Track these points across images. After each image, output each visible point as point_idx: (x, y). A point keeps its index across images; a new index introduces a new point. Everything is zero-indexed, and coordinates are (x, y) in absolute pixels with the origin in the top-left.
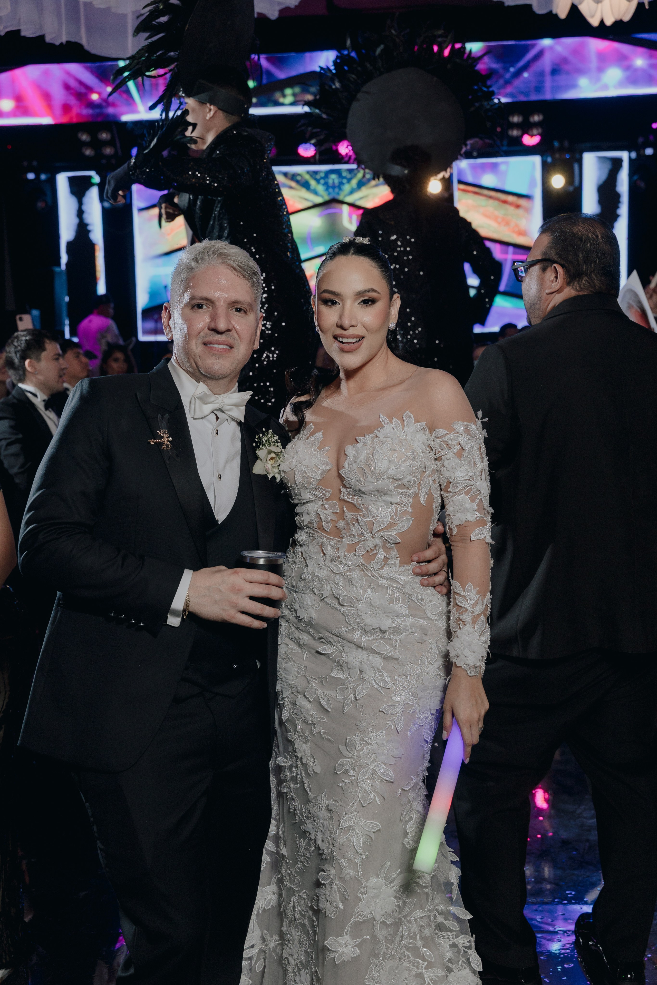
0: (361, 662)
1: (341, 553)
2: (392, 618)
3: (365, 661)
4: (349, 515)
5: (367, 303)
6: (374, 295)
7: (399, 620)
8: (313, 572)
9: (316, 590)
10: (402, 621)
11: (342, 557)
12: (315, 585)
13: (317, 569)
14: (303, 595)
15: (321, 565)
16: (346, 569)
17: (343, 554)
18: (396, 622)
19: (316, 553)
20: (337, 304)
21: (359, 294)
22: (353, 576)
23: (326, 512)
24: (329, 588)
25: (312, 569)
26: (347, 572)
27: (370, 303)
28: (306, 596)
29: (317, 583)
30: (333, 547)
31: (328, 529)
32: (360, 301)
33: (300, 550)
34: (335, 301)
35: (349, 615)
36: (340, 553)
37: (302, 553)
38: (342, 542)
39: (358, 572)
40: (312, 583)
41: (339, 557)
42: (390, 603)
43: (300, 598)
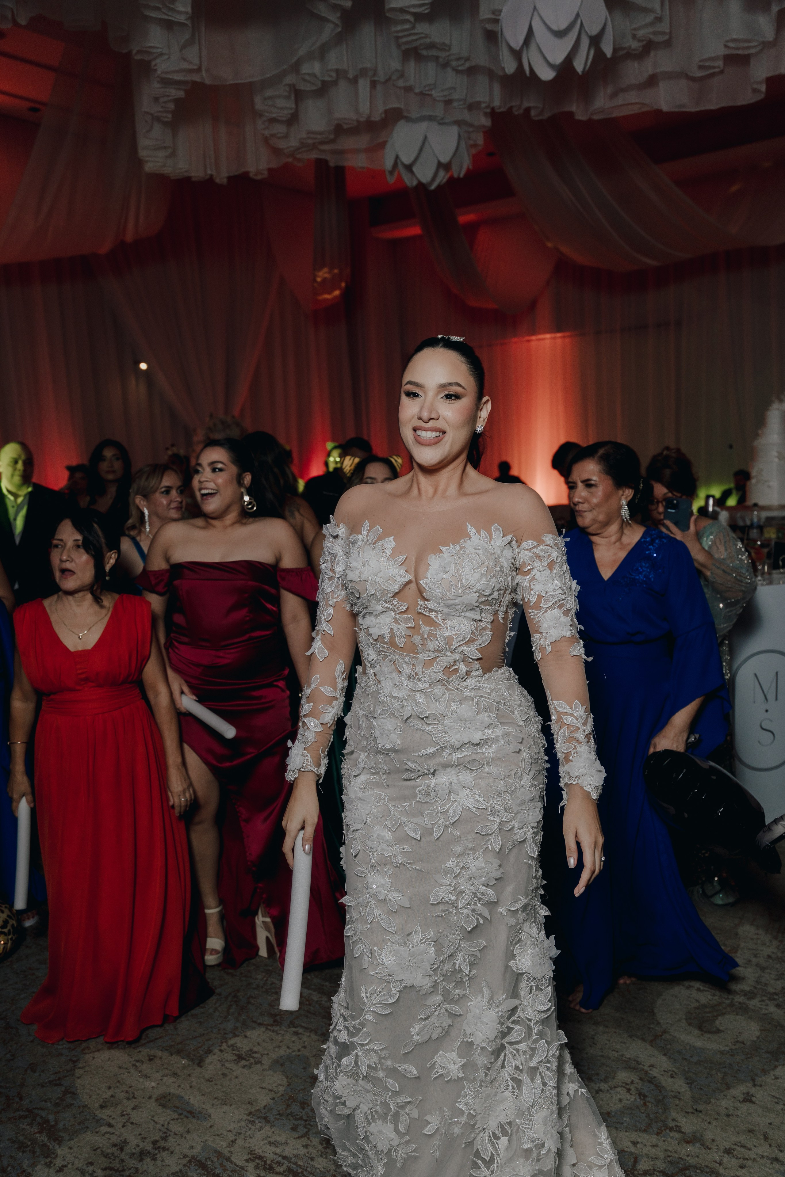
0: (451, 783)
1: (419, 669)
2: (483, 729)
3: (455, 781)
4: (426, 629)
5: (451, 398)
6: (458, 389)
7: (490, 732)
8: (391, 693)
9: (395, 712)
10: (492, 732)
11: (420, 673)
12: (395, 707)
13: (395, 690)
14: (382, 720)
15: (398, 684)
16: (426, 685)
17: (421, 670)
18: (486, 734)
19: (391, 672)
20: (420, 396)
21: (443, 387)
22: (435, 691)
23: (399, 626)
24: (410, 708)
25: (389, 690)
26: (427, 688)
27: (453, 398)
28: (386, 720)
29: (397, 704)
30: (408, 664)
31: (401, 644)
32: (442, 396)
33: (372, 671)
34: (416, 393)
35: (436, 734)
36: (417, 669)
37: (375, 675)
38: (418, 658)
39: (440, 687)
40: (391, 706)
41: (417, 674)
42: (477, 714)
43: (379, 723)
